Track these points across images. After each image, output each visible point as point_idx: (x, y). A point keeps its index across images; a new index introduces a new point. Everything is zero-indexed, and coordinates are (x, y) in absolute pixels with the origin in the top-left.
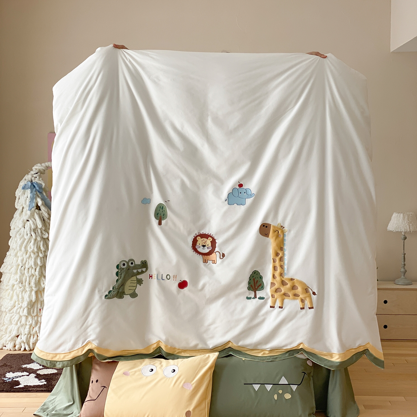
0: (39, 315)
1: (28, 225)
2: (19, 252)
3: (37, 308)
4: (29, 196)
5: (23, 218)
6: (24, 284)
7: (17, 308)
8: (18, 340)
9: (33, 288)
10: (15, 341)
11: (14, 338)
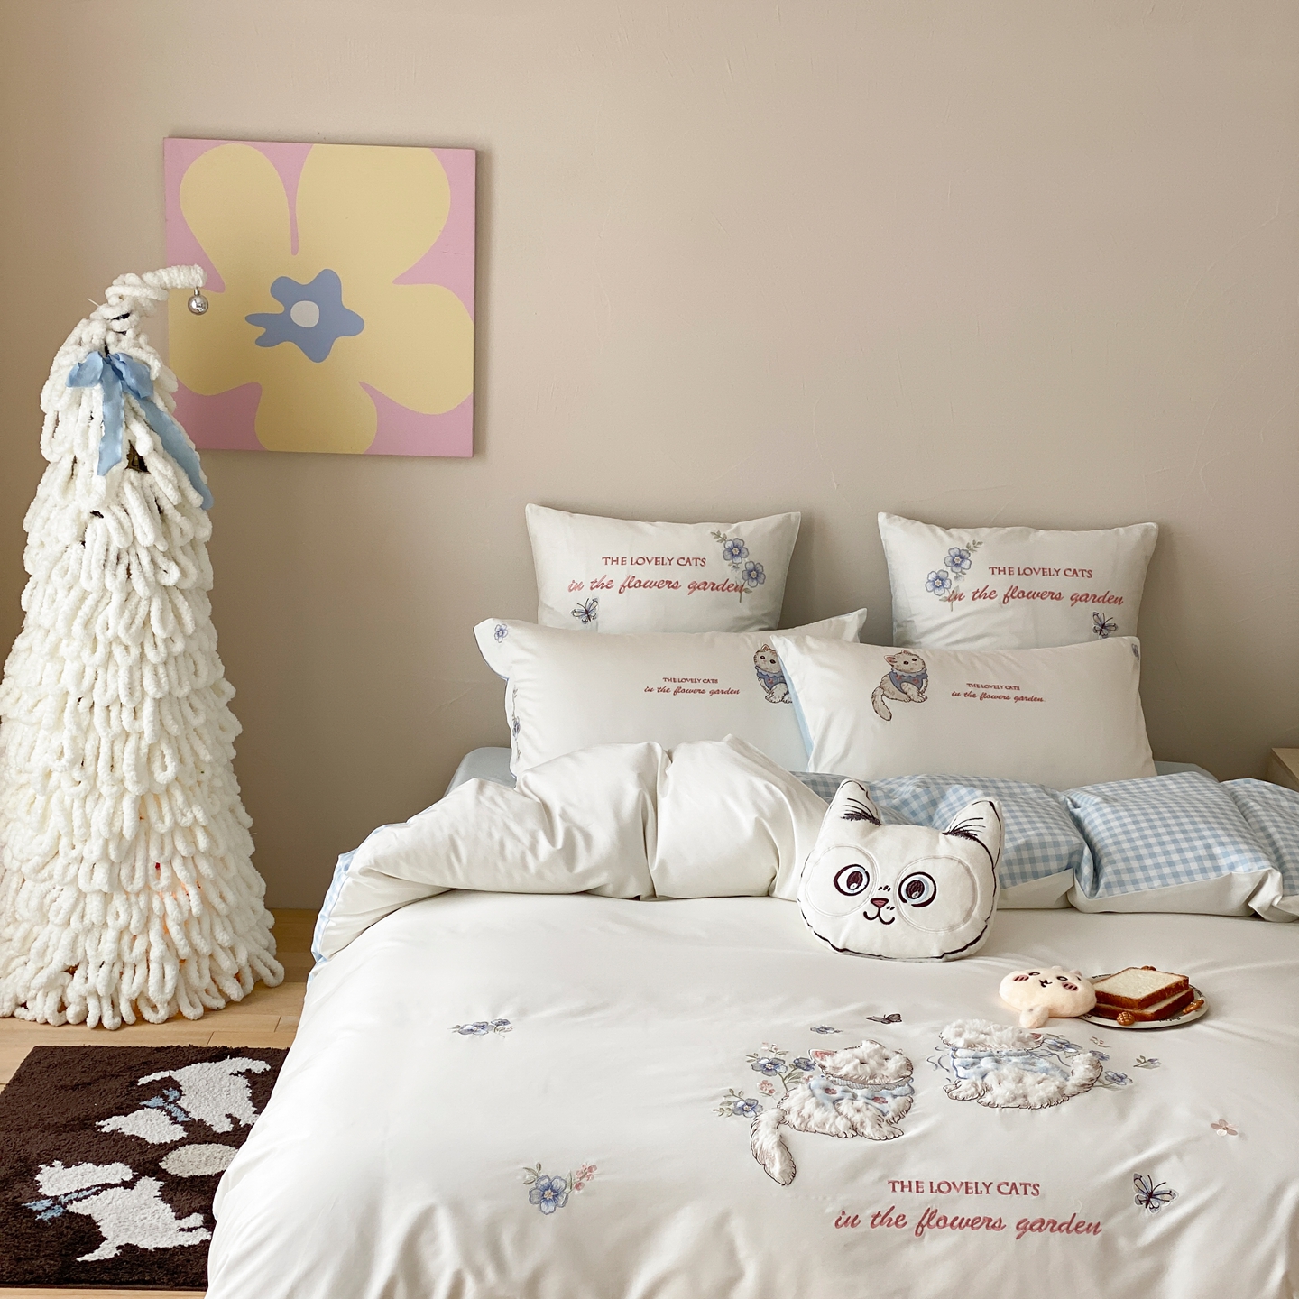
0: (153, 888)
1: (99, 532)
2: (65, 642)
3: (147, 859)
4: (98, 416)
5: (75, 503)
6: (90, 769)
7: (65, 863)
8: (75, 988)
9: (129, 785)
10: (64, 988)
11: (56, 978)
